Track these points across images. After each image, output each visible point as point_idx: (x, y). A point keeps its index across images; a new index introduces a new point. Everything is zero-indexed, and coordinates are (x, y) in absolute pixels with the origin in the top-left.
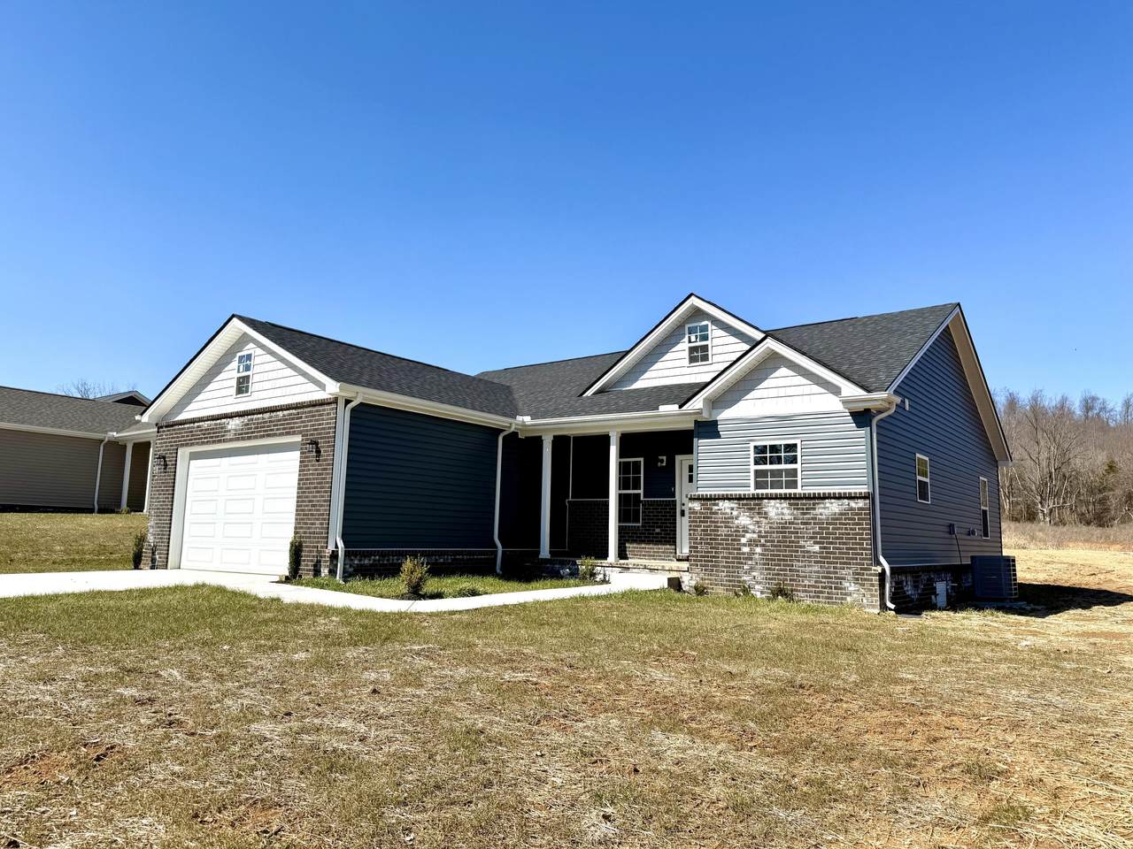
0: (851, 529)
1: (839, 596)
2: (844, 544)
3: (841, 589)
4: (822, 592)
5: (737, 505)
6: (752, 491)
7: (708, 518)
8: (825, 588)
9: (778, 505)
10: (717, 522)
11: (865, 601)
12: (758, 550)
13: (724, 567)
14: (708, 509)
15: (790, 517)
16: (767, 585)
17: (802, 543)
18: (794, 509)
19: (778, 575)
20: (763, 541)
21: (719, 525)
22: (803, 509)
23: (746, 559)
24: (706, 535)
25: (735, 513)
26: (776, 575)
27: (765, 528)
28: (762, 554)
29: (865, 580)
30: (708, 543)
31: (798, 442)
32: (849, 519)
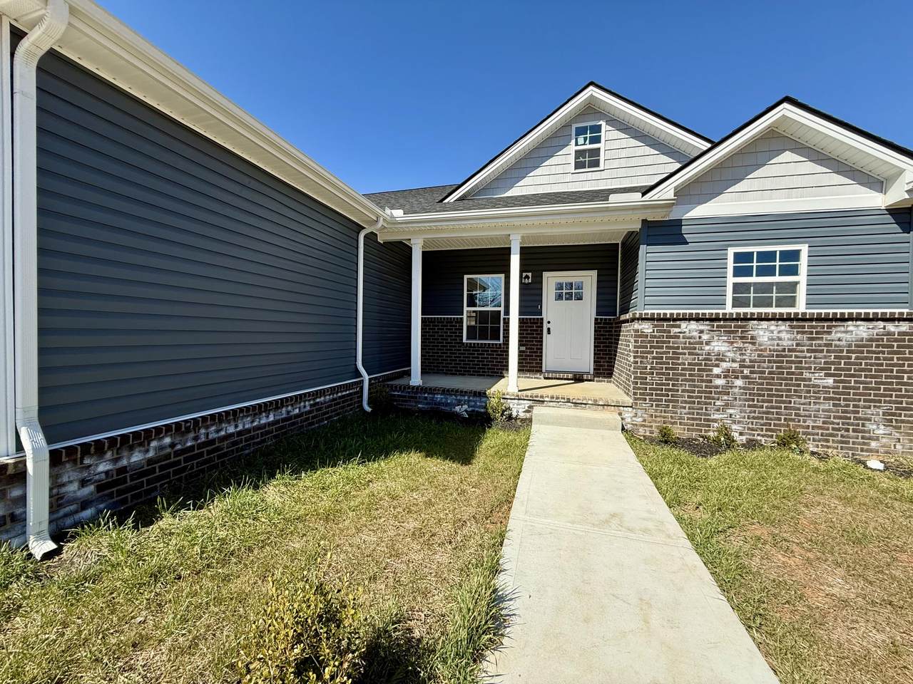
0: (885, 359)
1: (860, 440)
2: (872, 377)
3: (864, 431)
4: (832, 435)
5: (709, 328)
6: (729, 309)
7: (664, 342)
8: (839, 430)
9: (773, 328)
10: (678, 348)
11: (899, 447)
12: (739, 383)
13: (686, 402)
14: (664, 331)
15: (790, 343)
16: (750, 426)
17: (806, 375)
18: (798, 333)
19: (768, 413)
20: (746, 371)
21: (681, 351)
22: (812, 333)
23: (720, 393)
24: (661, 363)
25: (705, 337)
26: (764, 413)
27: (750, 354)
28: (744, 388)
29: (903, 421)
30: (663, 374)
31: (804, 249)
32: (884, 346)
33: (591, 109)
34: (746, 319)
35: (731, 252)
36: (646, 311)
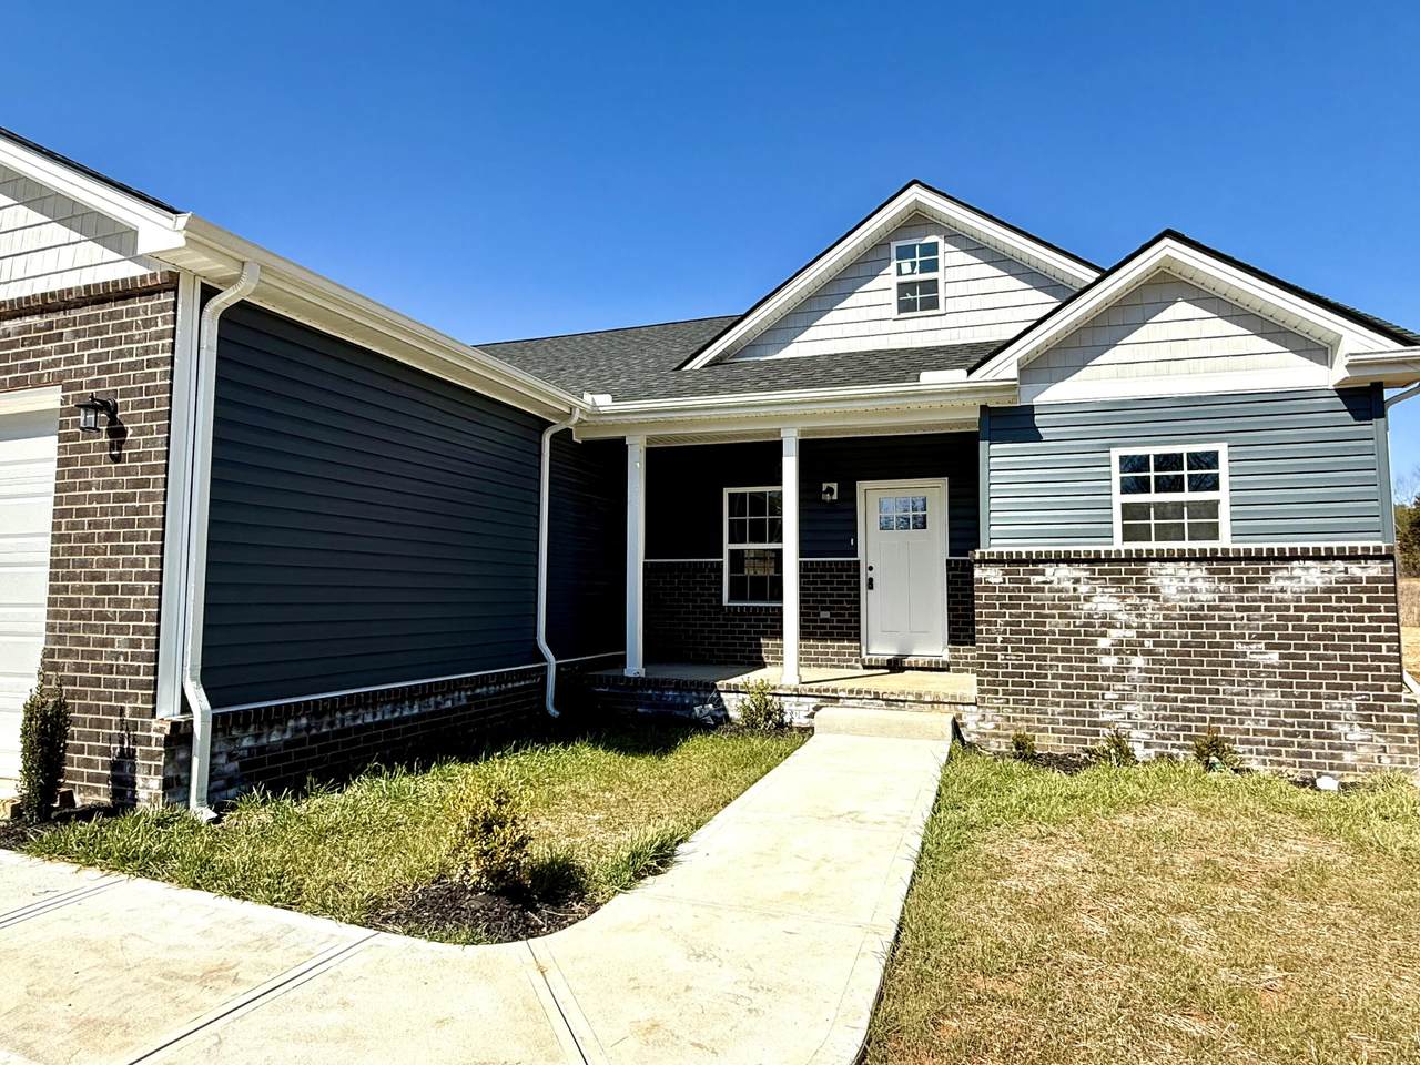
0: (1352, 620)
1: (1327, 751)
2: (1336, 648)
3: (1331, 737)
4: (1285, 744)
5: (1087, 574)
6: (1118, 545)
7: (1021, 598)
8: (1294, 735)
9: (1183, 573)
10: (1043, 607)
11: (1386, 760)
12: (1138, 661)
13: (1060, 695)
14: (1020, 581)
15: (1210, 596)
16: (1160, 731)
17: (1238, 647)
18: (1220, 580)
19: (1185, 710)
20: (1148, 643)
21: (1047, 612)
22: (1241, 580)
23: (1110, 679)
24: (1017, 632)
25: (1083, 589)
26: (1179, 710)
27: (1152, 615)
28: (1147, 671)
29: (1386, 719)
30: (1022, 649)
31: (1222, 449)
32: (1348, 600)
33: (918, 219)
34: (1142, 559)
35: (1116, 454)
36: (991, 550)
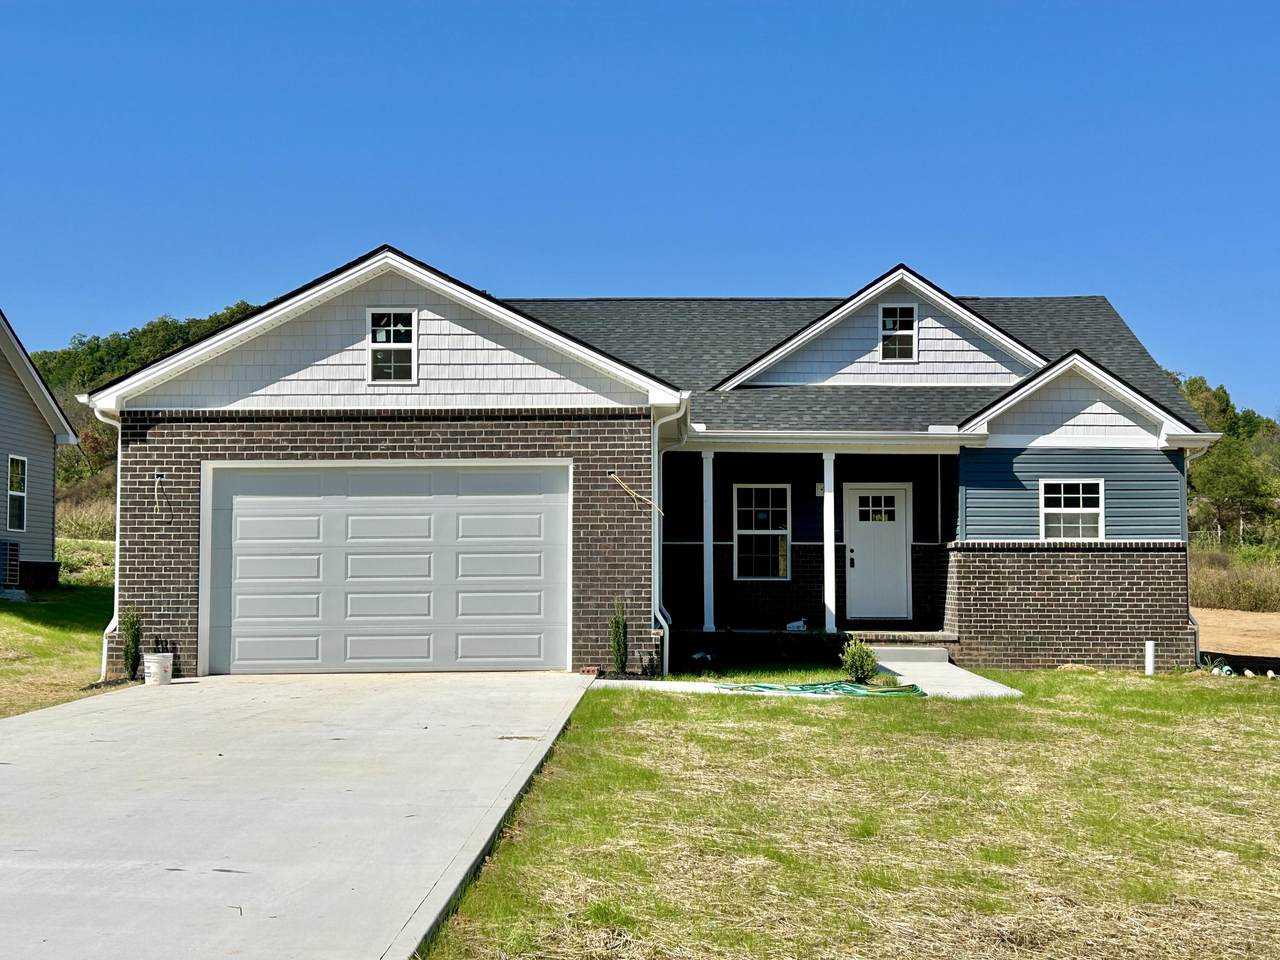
6: (1042, 539)
7: (986, 572)
10: (999, 578)
13: (1008, 633)
17: (1108, 601)
18: (1099, 561)
21: (1001, 581)
22: (1110, 562)
24: (983, 594)
30: (986, 605)
31: (1101, 482)
34: (1056, 549)
35: (1042, 482)
36: (967, 541)
